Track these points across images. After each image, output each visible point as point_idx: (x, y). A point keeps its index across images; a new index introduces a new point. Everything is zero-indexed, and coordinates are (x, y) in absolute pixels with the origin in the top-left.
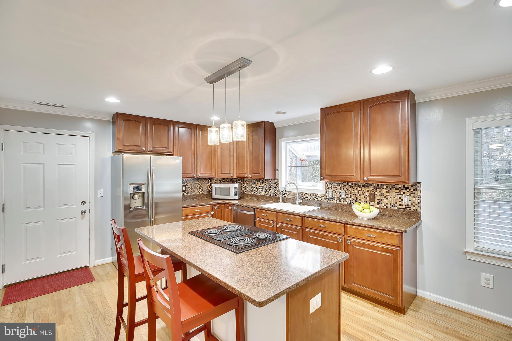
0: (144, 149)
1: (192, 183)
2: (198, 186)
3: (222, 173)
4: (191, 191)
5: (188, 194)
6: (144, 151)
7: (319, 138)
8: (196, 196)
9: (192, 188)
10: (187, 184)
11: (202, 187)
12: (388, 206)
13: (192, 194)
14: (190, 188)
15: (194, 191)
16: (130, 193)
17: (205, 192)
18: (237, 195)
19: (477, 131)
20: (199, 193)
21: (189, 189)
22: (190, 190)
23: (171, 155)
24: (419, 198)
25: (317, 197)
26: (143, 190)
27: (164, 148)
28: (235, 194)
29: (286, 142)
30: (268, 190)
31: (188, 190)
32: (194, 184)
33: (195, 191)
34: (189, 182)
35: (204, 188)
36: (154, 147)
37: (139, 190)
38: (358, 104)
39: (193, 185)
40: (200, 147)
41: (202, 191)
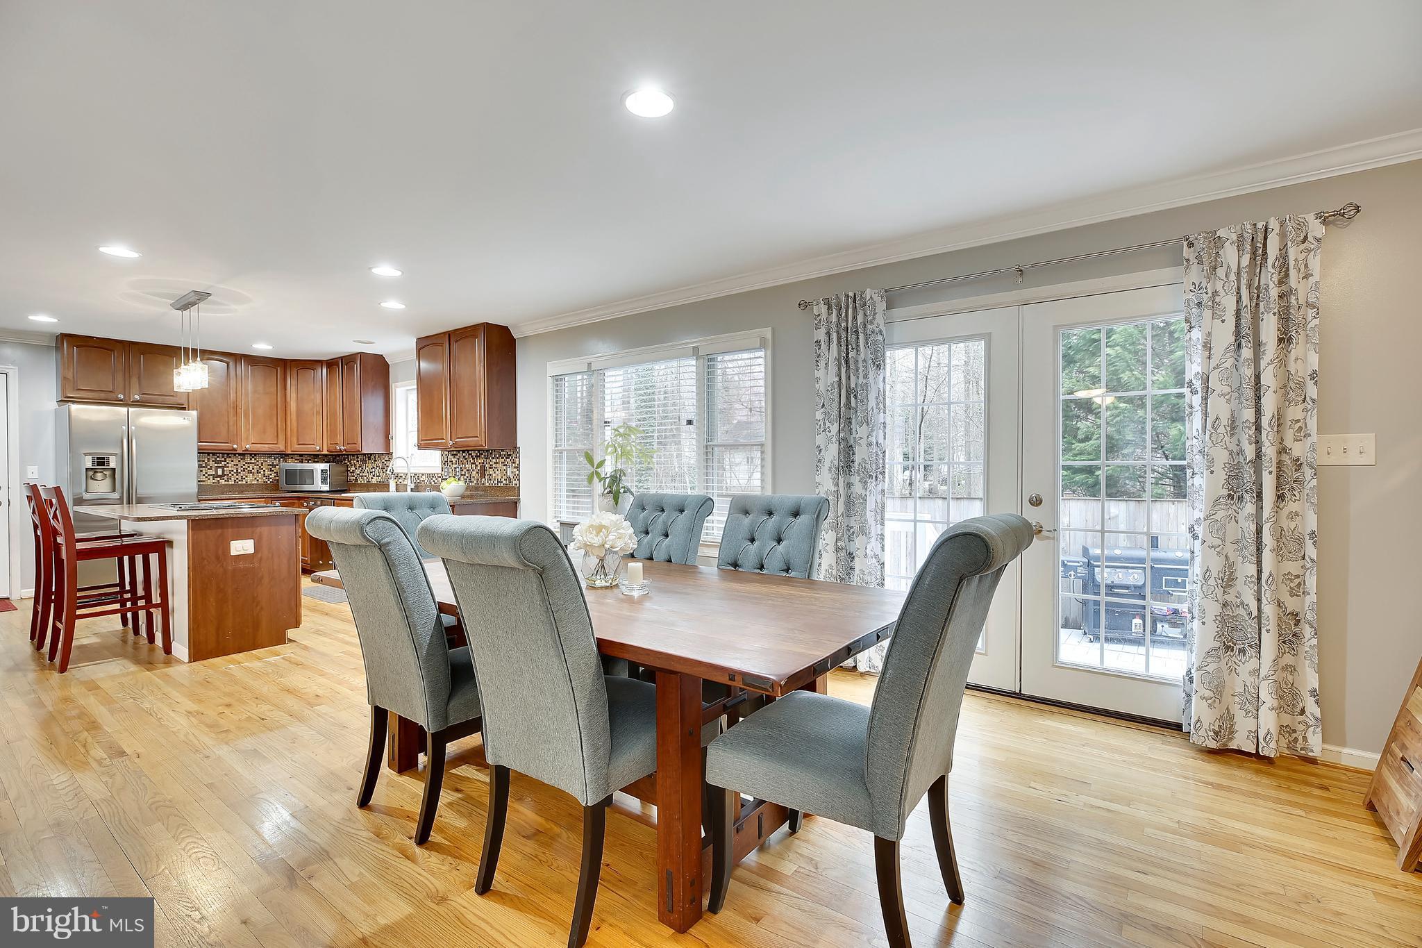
0: (121, 396)
1: (239, 461)
2: (253, 469)
3: (299, 444)
4: (237, 477)
5: (230, 483)
6: (121, 400)
7: (416, 387)
8: (250, 487)
9: (239, 471)
10: (228, 463)
11: (264, 471)
12: (496, 482)
13: (240, 483)
14: (235, 471)
15: (244, 477)
16: (86, 469)
17: (271, 480)
18: (326, 484)
19: (558, 379)
20: (256, 482)
21: (232, 473)
22: (235, 475)
23: (184, 409)
24: (518, 468)
25: (434, 479)
26: (112, 465)
27: (166, 396)
28: (324, 481)
29: (408, 390)
30: (381, 474)
31: (230, 475)
32: (244, 465)
33: (247, 477)
34: (232, 461)
35: (267, 473)
36: (143, 394)
37: (103, 464)
38: (447, 336)
39: (242, 467)
40: (250, 395)
41: (264, 478)
